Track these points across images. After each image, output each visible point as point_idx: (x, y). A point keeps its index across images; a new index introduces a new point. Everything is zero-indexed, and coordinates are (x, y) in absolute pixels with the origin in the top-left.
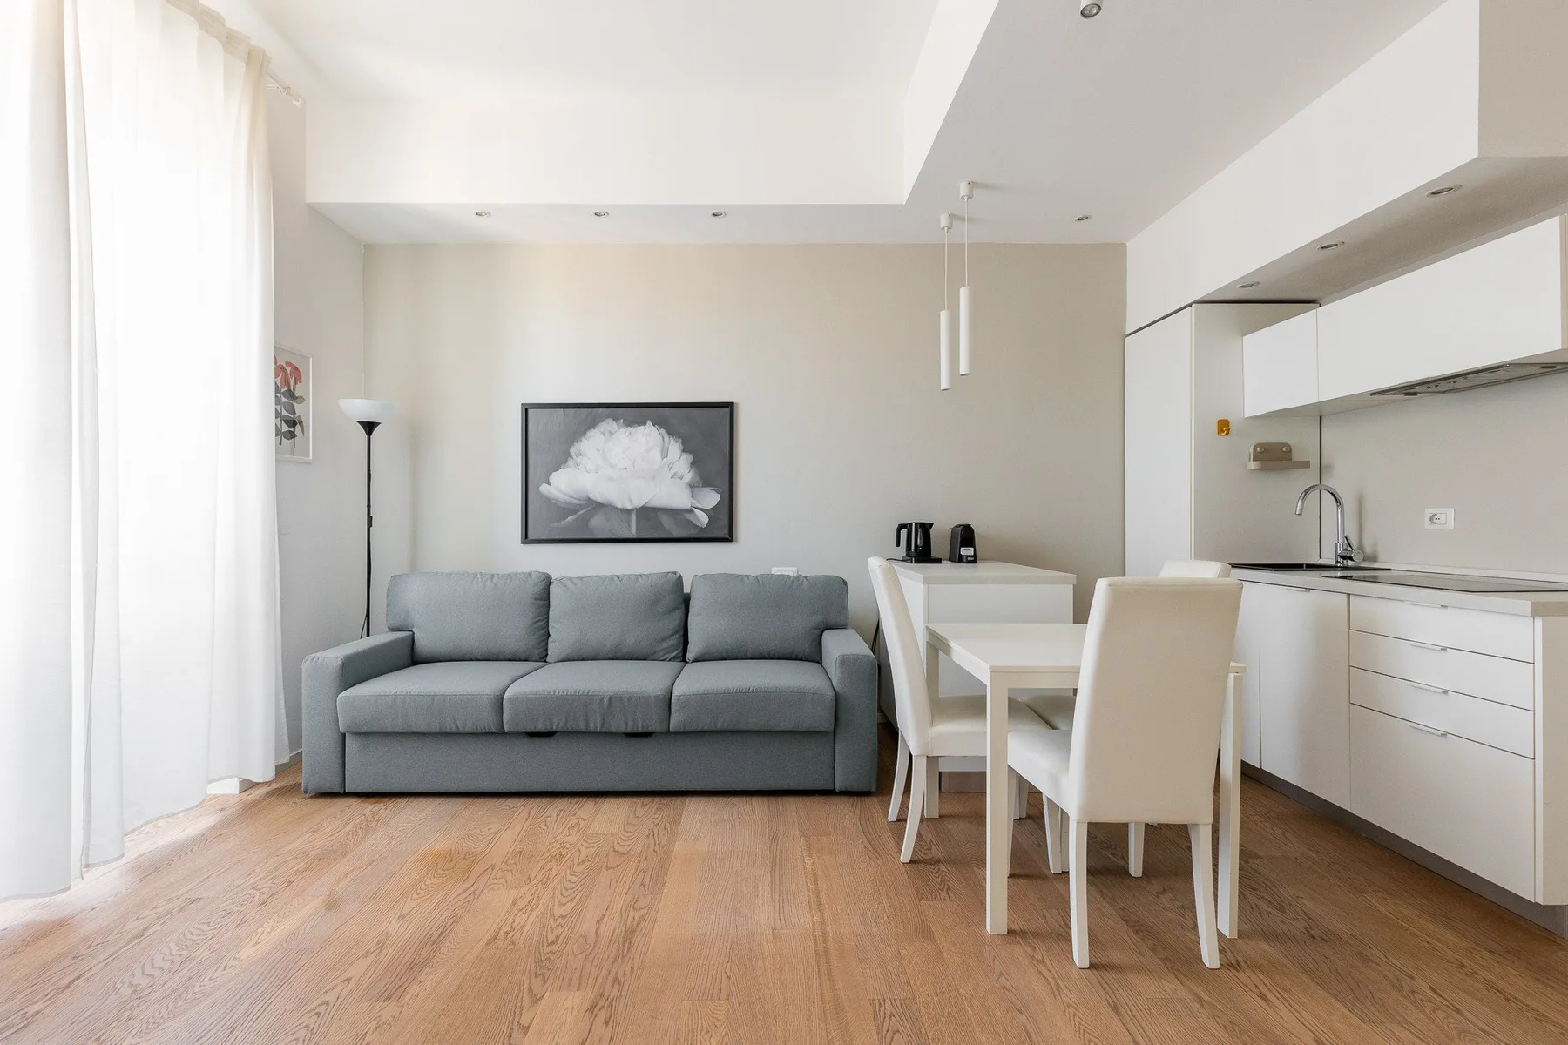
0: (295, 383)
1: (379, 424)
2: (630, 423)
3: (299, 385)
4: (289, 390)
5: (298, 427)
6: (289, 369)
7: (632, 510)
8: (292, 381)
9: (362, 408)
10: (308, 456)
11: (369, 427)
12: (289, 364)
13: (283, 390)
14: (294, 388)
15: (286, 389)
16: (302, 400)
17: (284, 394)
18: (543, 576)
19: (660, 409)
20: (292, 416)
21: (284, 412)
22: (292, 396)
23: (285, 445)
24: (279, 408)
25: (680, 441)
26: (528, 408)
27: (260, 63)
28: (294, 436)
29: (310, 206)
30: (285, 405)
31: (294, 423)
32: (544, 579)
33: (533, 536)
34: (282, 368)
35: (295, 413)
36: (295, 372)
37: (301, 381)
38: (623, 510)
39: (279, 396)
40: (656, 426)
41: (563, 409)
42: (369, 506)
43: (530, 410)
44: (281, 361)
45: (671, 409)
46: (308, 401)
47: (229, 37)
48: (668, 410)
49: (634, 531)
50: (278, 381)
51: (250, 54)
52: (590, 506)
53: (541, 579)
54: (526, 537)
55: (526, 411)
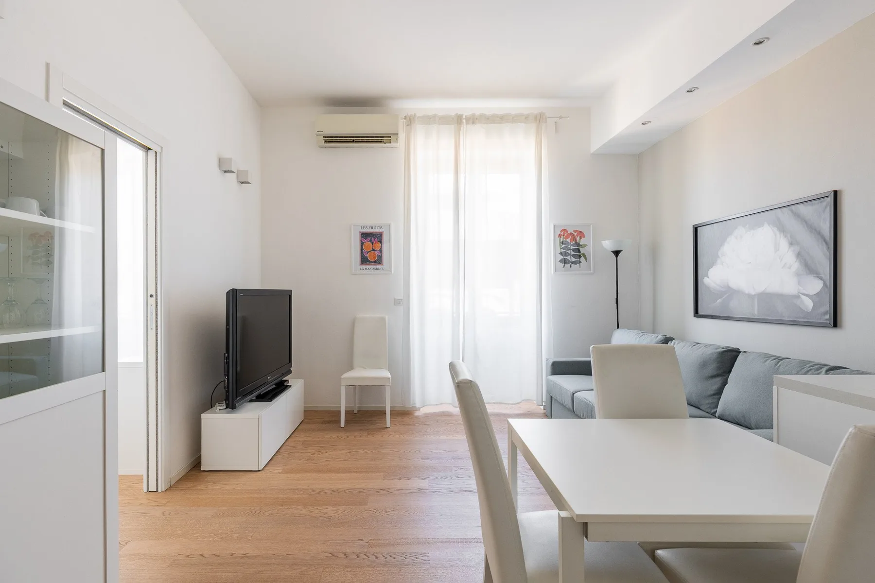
0: (580, 238)
1: (621, 251)
2: (753, 227)
3: (583, 240)
4: (576, 243)
5: (582, 259)
6: (576, 234)
7: (755, 295)
8: (578, 239)
9: (608, 245)
10: (590, 270)
11: (617, 253)
12: (574, 231)
13: (572, 243)
14: (580, 241)
15: (574, 242)
16: (585, 246)
17: (573, 245)
18: (663, 338)
19: (773, 211)
20: (578, 254)
21: (573, 253)
22: (578, 245)
23: (571, 267)
24: (569, 252)
25: (789, 236)
26: (697, 227)
27: (539, 119)
28: (580, 262)
29: (593, 154)
30: (574, 250)
31: (580, 257)
32: (662, 341)
33: (700, 312)
34: (571, 234)
35: (580, 252)
36: (581, 234)
37: (584, 237)
38: (750, 296)
39: (569, 246)
40: (771, 226)
41: (715, 224)
42: (617, 293)
43: (698, 228)
44: (570, 231)
45: (782, 209)
46: (589, 245)
47: (526, 118)
48: (779, 210)
49: (756, 312)
50: (568, 240)
51: (536, 118)
52: (729, 292)
53: (661, 340)
54: (696, 313)
55: (696, 230)
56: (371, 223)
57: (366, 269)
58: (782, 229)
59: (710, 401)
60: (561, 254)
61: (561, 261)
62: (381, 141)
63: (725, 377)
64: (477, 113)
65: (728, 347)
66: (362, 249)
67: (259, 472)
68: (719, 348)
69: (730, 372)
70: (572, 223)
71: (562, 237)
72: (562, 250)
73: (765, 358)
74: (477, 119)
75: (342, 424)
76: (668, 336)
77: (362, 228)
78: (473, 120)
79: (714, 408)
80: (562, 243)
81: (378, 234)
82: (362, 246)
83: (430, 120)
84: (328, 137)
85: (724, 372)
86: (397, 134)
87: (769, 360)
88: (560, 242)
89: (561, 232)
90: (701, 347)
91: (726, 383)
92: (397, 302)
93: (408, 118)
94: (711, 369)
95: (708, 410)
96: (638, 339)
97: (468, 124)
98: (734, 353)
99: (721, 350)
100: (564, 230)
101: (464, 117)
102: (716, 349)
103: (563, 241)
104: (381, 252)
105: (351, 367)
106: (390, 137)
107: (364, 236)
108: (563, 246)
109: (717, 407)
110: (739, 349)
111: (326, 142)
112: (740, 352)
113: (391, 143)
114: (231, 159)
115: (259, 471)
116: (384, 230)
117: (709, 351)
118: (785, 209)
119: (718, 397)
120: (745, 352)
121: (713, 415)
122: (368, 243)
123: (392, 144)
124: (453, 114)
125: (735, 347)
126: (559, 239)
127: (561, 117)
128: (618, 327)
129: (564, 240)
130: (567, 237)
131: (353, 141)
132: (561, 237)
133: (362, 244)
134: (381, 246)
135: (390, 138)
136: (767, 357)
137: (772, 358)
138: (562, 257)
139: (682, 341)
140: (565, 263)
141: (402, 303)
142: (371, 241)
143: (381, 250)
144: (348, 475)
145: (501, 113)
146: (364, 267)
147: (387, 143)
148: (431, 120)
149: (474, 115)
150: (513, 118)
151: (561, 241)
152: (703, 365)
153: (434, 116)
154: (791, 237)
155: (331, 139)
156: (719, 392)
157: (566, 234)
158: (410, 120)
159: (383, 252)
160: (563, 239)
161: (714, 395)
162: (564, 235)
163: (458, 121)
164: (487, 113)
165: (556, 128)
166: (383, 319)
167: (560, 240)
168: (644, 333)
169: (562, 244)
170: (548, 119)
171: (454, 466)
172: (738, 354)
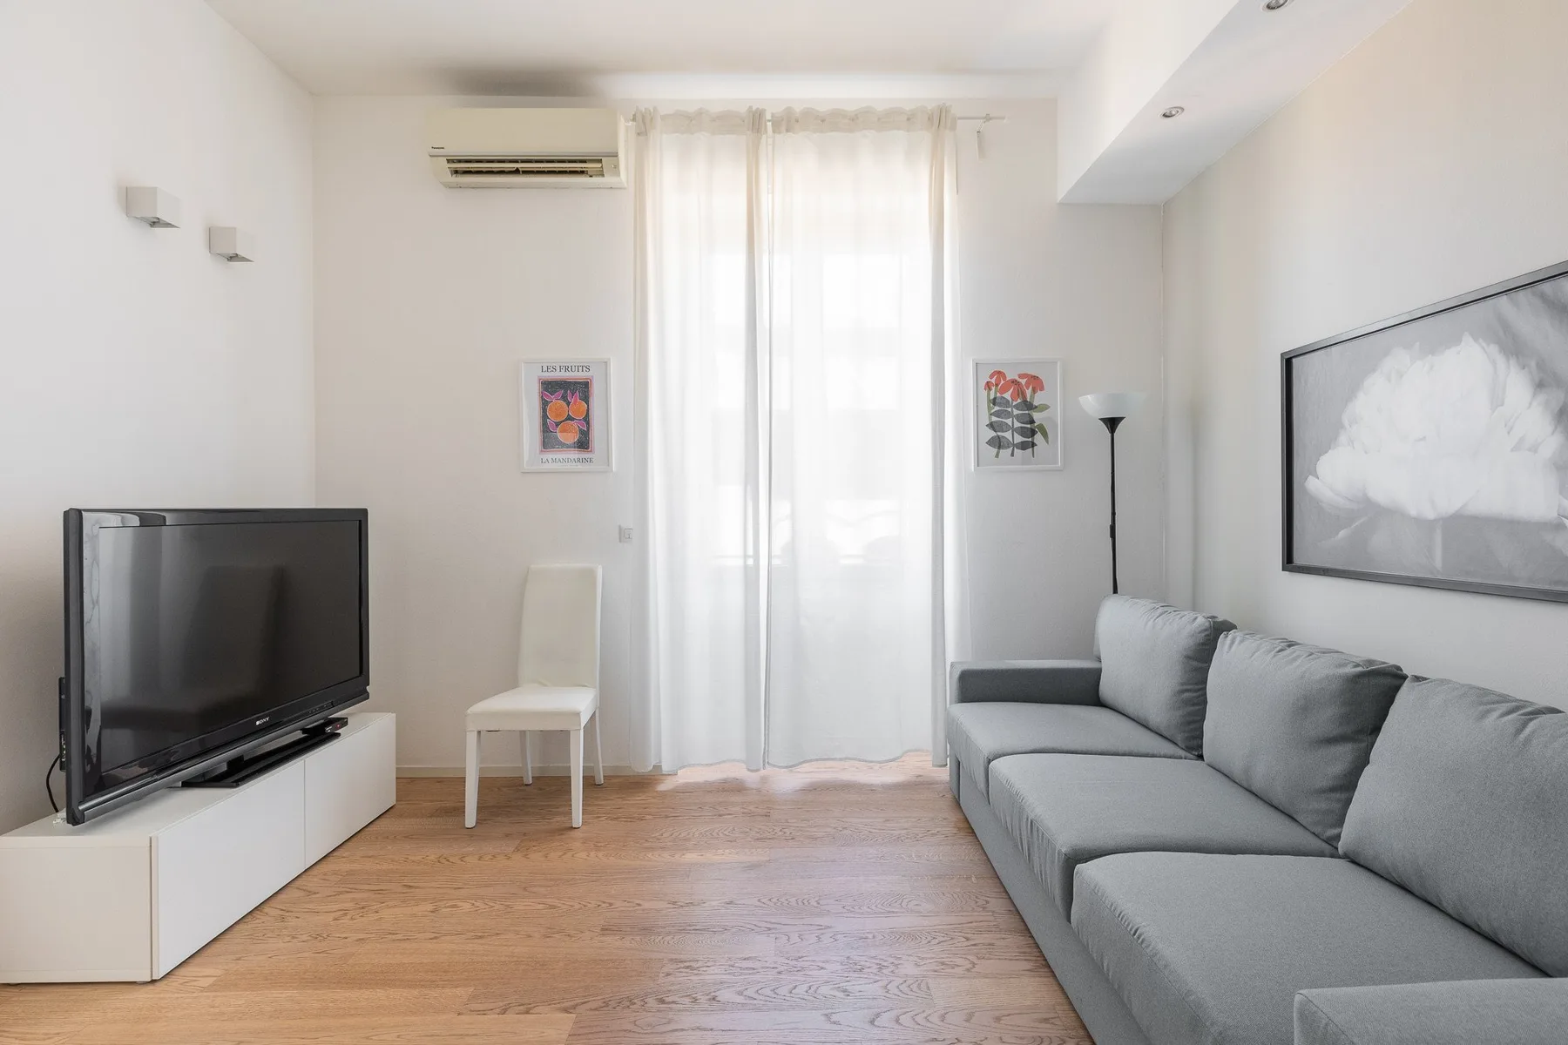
0: (1034, 391)
1: (1122, 418)
2: (1433, 348)
3: (1039, 393)
4: (1025, 401)
5: (1038, 438)
6: (1023, 381)
7: (1435, 520)
8: (1029, 392)
9: (1093, 405)
10: (1056, 463)
11: (1112, 423)
12: (1021, 376)
13: (1015, 403)
14: (1032, 398)
15: (1019, 401)
16: (1044, 408)
17: (1017, 407)
18: (1207, 624)
19: (1490, 302)
20: (1029, 426)
21: (1017, 424)
22: (1029, 406)
23: (1012, 455)
24: (1009, 421)
25: (1533, 364)
26: (1291, 358)
27: (939, 120)
28: (1033, 445)
29: (1061, 204)
30: (1018, 418)
31: (1033, 433)
32: (1206, 630)
33: (1299, 559)
34: (1014, 382)
35: (1032, 422)
36: (1036, 383)
37: (1042, 389)
38: (1419, 522)
39: (1010, 409)
40: (1481, 340)
41: (1333, 348)
42: (1114, 514)
43: (1294, 360)
44: (1011, 375)
45: (1513, 294)
46: (1054, 406)
47: (908, 119)
48: (1504, 299)
49: (1438, 563)
50: (1007, 396)
51: (930, 119)
52: (1369, 512)
53: (1203, 628)
54: (1289, 561)
55: (1288, 363)
56: (563, 357)
57: (554, 461)
58: (1513, 347)
59: (1320, 804)
60: (991, 426)
61: (991, 442)
62: (582, 172)
63: (1363, 745)
64: (798, 109)
65: (1370, 662)
66: (544, 417)
67: (151, 987)
68: (1344, 665)
69: (1376, 730)
70: (1014, 357)
71: (993, 388)
72: (994, 419)
73: (1482, 704)
74: (797, 121)
75: (470, 819)
76: (1220, 619)
77: (545, 369)
78: (789, 122)
79: (1333, 826)
80: (994, 402)
81: (580, 383)
82: (544, 410)
83: (691, 122)
84: (460, 161)
85: (1359, 732)
86: (616, 155)
87: (1495, 714)
88: (989, 400)
89: (991, 377)
90: (1299, 657)
91: (1367, 762)
92: (623, 535)
93: (639, 118)
94: (1325, 719)
95: (1318, 830)
96: (1150, 623)
97: (780, 133)
98: (1389, 681)
99: (1350, 670)
100: (999, 373)
101: (768, 117)
102: (1340, 666)
103: (995, 399)
104: (588, 423)
105: (511, 682)
106: (600, 161)
107: (551, 388)
108: (997, 408)
109: (1340, 822)
110: (1399, 668)
111: (456, 172)
112: (1404, 677)
113: (603, 175)
114: (154, 191)
115: (153, 981)
116: (595, 375)
117: (1321, 670)
118: (1521, 294)
119: (1343, 796)
120: (1417, 679)
121: (1330, 849)
122: (556, 403)
123: (608, 180)
124: (743, 110)
125: (1392, 662)
126: (986, 393)
127: (988, 118)
128: (1115, 591)
129: (998, 395)
130: (1003, 390)
131: (517, 172)
132: (990, 389)
133: (545, 404)
134: (588, 410)
135: (600, 165)
136: (1485, 700)
137: (1504, 707)
138: (994, 434)
139: (1252, 634)
140: (999, 448)
141: (631, 537)
142: (564, 398)
143: (587, 420)
144: (380, 993)
145: (851, 108)
146: (549, 456)
147: (596, 175)
148: (693, 122)
149: (789, 111)
150: (879, 119)
151: (992, 397)
152: (1305, 706)
153: (700, 113)
154: (1538, 365)
155: (469, 168)
156: (1348, 784)
157: (1002, 382)
158: (644, 123)
159: (592, 422)
160: (996, 393)
161: (1332, 790)
162: (997, 385)
163: (755, 122)
164: (822, 108)
165: (979, 147)
166: (589, 575)
167: (989, 395)
168: (1166, 609)
169: (994, 404)
170: (959, 121)
171: (671, 960)
172: (1397, 682)
